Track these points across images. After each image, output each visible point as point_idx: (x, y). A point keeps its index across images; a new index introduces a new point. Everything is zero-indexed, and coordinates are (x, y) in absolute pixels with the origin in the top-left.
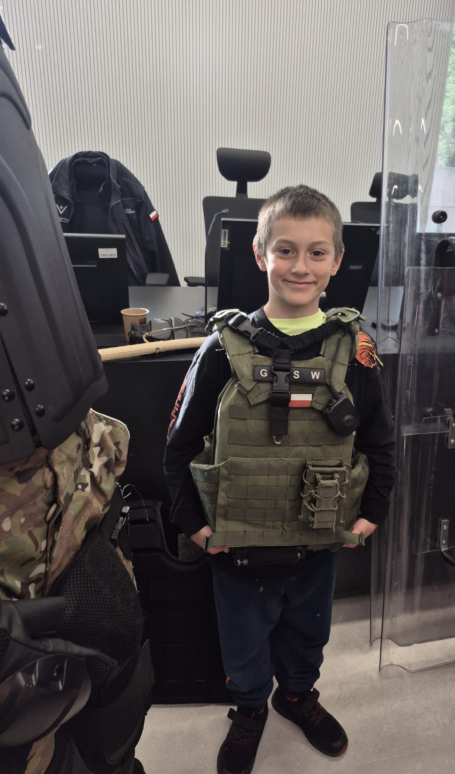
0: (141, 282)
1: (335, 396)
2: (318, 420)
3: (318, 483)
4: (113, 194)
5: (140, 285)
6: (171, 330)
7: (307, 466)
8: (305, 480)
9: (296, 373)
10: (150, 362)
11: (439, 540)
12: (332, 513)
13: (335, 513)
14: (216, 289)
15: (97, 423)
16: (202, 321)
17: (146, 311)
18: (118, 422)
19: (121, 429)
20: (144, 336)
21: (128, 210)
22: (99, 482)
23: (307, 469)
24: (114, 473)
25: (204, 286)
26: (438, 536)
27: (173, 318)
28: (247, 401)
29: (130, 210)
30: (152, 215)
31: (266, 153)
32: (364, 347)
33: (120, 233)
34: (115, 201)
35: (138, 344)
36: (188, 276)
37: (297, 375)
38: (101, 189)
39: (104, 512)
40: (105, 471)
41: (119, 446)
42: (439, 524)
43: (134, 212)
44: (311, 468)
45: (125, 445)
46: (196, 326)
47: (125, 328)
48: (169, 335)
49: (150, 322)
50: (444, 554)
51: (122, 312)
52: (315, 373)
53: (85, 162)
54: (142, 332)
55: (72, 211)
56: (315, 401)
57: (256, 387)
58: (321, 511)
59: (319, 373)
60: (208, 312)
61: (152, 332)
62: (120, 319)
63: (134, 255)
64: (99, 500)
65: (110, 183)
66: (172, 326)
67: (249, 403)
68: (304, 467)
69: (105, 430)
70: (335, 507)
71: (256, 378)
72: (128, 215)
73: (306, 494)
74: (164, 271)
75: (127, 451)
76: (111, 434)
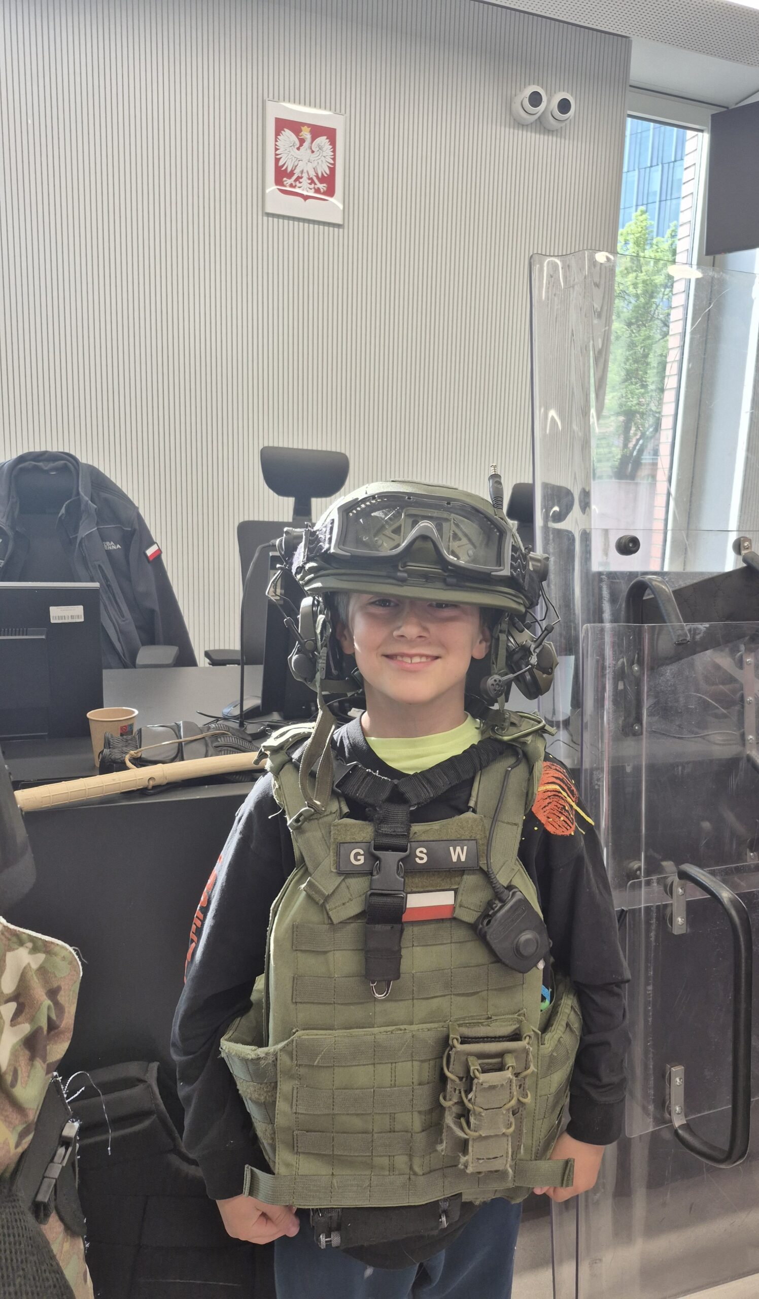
0: (128, 661)
1: (498, 894)
2: (469, 941)
3: (472, 1079)
4: (84, 518)
5: (125, 666)
6: (177, 744)
7: (450, 1042)
8: (448, 1070)
9: (421, 852)
10: (136, 804)
11: (669, 1107)
12: (505, 1139)
13: (510, 1139)
14: (260, 669)
15: (13, 950)
16: (235, 725)
17: (133, 712)
18: (58, 945)
19: (64, 958)
20: (127, 758)
21: (108, 543)
22: (12, 1081)
23: (451, 1049)
24: (44, 1059)
25: (239, 664)
26: (667, 1097)
27: (181, 722)
28: (325, 916)
29: (112, 543)
30: (150, 552)
31: (340, 453)
32: (549, 794)
33: (92, 580)
34: (87, 529)
35: (115, 773)
36: (212, 648)
37: (421, 856)
38: (63, 511)
39: (20, 1150)
40: (25, 1054)
41: (58, 997)
42: (667, 1075)
43: (118, 546)
44: (460, 1047)
45: (71, 992)
46: (224, 734)
47: (93, 743)
48: (173, 753)
49: (140, 731)
50: (680, 1132)
51: (90, 715)
52: (458, 849)
53: (36, 468)
54: (124, 749)
55: (10, 547)
56: (461, 906)
57: (343, 885)
58: (481, 1138)
59: (465, 848)
60: (245, 708)
61: (142, 748)
62: (83, 730)
63: (117, 617)
64: (10, 1123)
65: (78, 502)
66: (179, 737)
67: (329, 918)
68: (445, 1043)
69: (29, 964)
70: (509, 1126)
71: (343, 868)
72: (108, 552)
73: (450, 1100)
74: (169, 642)
75: (75, 1005)
76: (42, 971)
